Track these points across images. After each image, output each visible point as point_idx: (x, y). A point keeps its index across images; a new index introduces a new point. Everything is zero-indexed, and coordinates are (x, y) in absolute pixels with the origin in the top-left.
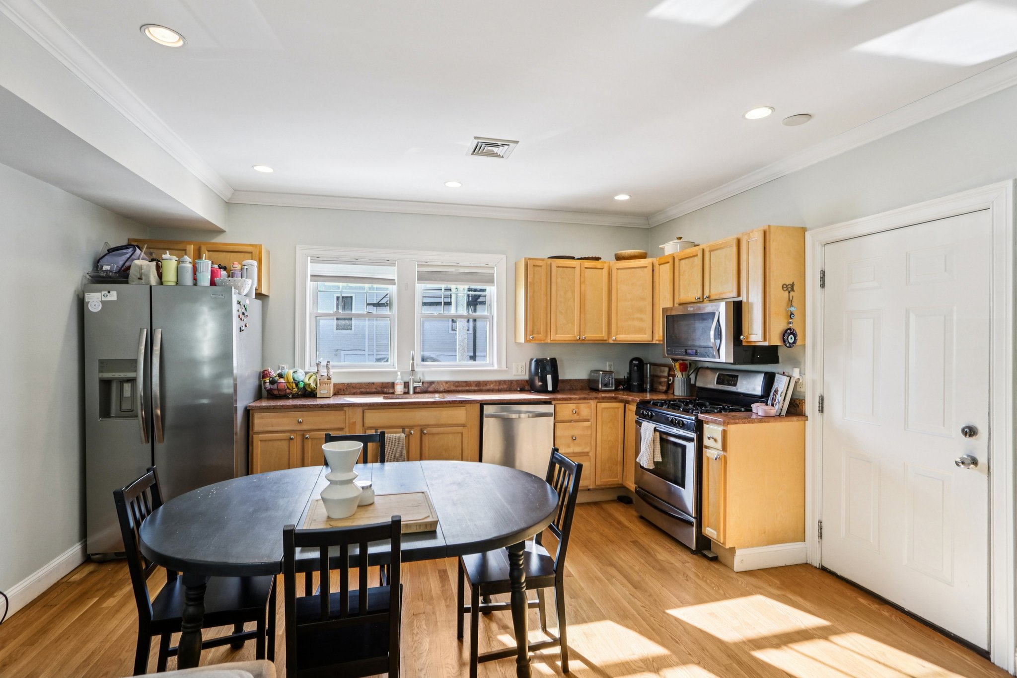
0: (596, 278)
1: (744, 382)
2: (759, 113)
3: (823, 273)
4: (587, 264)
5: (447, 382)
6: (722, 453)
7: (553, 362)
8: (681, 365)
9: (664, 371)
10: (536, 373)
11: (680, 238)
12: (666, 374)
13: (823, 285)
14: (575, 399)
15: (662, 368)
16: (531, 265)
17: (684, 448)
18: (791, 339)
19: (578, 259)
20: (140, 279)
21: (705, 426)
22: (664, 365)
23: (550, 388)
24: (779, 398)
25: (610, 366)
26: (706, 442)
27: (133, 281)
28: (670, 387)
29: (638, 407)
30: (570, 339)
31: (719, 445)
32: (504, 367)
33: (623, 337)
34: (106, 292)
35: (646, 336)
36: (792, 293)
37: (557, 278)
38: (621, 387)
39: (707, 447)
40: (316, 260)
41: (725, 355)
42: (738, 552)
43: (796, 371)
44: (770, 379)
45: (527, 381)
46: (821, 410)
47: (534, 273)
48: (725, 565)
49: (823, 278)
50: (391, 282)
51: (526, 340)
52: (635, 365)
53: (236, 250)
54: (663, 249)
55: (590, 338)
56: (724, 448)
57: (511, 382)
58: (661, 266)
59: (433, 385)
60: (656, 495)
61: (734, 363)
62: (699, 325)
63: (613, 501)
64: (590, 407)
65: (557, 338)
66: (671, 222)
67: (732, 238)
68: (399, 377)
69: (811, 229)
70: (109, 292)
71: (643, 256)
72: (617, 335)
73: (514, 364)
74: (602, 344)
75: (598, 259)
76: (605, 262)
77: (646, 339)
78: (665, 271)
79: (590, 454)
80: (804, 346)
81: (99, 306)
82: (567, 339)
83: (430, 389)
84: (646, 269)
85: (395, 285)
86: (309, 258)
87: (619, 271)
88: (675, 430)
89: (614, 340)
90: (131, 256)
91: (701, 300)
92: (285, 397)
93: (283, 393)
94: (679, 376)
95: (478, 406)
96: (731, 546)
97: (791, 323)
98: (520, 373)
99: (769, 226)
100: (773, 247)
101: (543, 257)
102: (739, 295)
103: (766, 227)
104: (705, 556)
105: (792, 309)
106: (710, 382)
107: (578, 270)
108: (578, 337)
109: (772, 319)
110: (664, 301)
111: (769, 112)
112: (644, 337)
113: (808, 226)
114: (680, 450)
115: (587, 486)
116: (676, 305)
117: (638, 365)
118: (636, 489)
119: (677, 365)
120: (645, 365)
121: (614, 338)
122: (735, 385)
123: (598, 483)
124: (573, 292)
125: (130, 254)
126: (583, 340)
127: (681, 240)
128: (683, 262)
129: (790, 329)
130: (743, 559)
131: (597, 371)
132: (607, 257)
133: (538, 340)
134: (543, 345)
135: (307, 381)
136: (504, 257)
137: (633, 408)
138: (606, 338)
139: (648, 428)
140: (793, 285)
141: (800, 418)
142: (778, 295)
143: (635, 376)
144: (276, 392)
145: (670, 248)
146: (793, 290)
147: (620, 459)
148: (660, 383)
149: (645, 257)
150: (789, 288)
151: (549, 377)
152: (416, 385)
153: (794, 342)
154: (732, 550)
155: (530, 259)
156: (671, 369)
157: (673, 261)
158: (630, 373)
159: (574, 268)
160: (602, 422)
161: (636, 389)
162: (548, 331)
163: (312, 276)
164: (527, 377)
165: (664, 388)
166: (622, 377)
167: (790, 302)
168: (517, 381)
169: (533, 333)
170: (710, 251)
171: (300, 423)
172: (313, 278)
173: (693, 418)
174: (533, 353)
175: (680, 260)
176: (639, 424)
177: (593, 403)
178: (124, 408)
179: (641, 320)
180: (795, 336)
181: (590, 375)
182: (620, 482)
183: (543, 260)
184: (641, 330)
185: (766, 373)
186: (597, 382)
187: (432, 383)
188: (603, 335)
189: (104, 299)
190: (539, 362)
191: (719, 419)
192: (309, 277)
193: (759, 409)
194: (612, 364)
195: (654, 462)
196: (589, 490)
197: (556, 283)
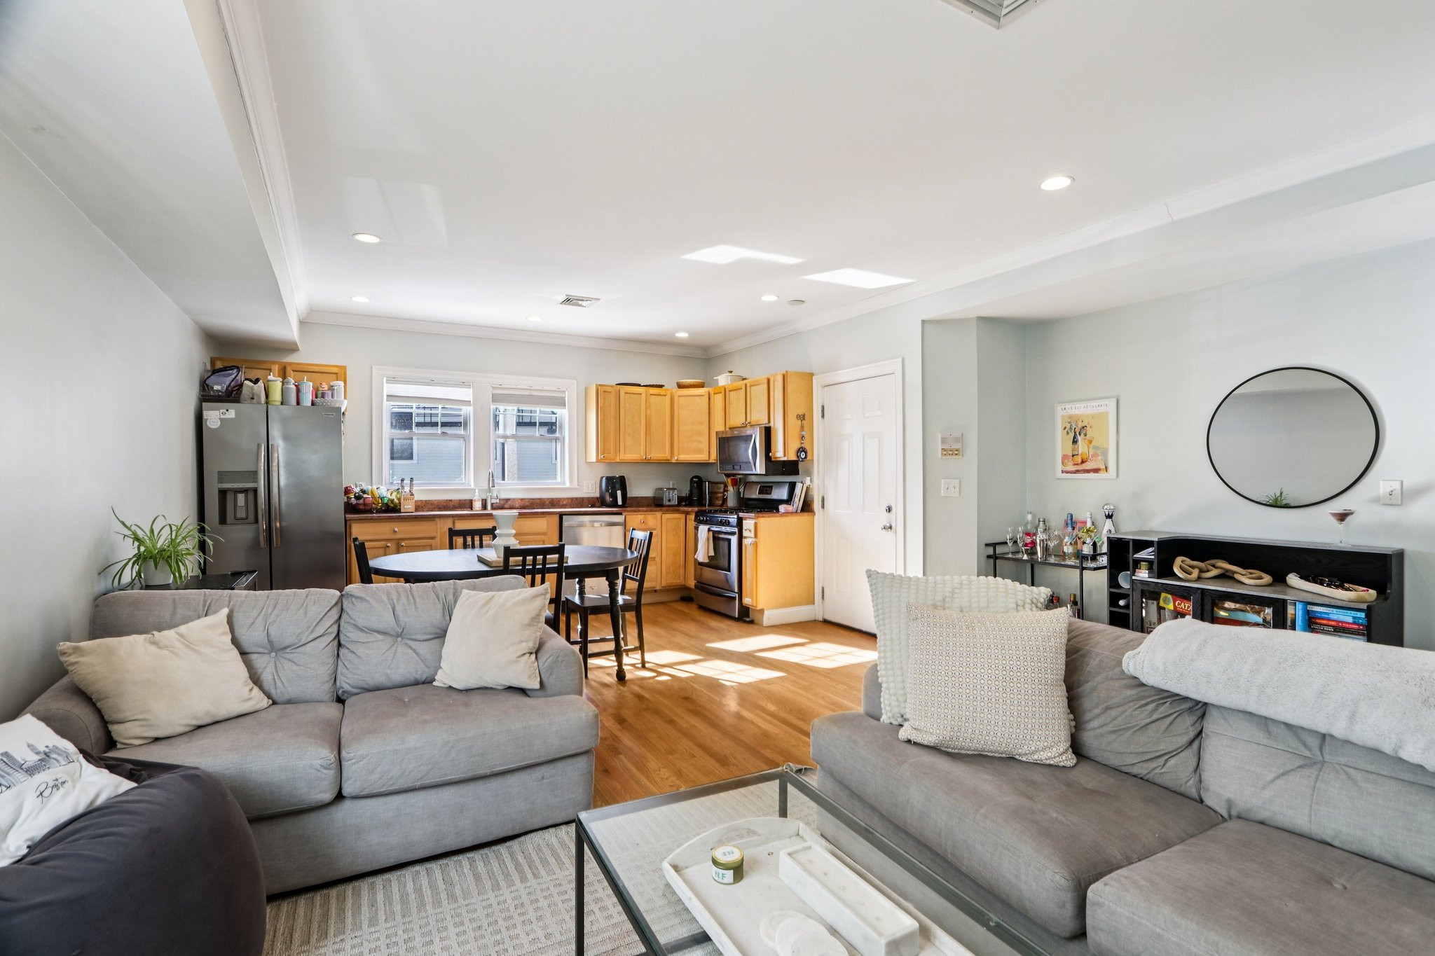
0: (660, 403)
1: (777, 491)
2: (769, 298)
3: (823, 407)
4: (652, 391)
5: (522, 500)
6: (754, 540)
7: (622, 479)
8: (732, 480)
9: (720, 488)
10: (607, 490)
11: (731, 372)
12: (722, 490)
13: (823, 416)
14: (643, 511)
15: (719, 485)
16: (601, 391)
17: (729, 541)
18: (803, 455)
19: (644, 386)
20: (253, 398)
21: (744, 521)
22: (721, 483)
23: (620, 502)
24: (797, 499)
25: (674, 484)
26: (745, 533)
27: (245, 401)
28: (725, 500)
29: (696, 517)
30: (638, 458)
31: (752, 534)
32: (576, 485)
33: (685, 457)
34: (225, 411)
35: (703, 456)
36: (803, 421)
37: (625, 404)
38: (684, 503)
39: (746, 538)
40: (392, 380)
41: (760, 468)
42: (766, 613)
43: (808, 479)
44: (792, 486)
45: (597, 498)
46: (823, 507)
47: (604, 399)
48: (758, 625)
49: (823, 411)
50: (467, 403)
51: (598, 461)
52: (695, 482)
53: (322, 371)
54: (717, 380)
55: (655, 458)
56: (756, 536)
57: (583, 499)
58: (716, 395)
59: (509, 502)
60: (711, 584)
61: (766, 475)
62: (742, 445)
63: (676, 601)
64: (656, 518)
65: (626, 458)
66: (725, 356)
67: (764, 378)
68: (477, 494)
69: (816, 375)
70: (227, 410)
71: (702, 385)
72: (679, 455)
73: (584, 483)
74: (666, 464)
75: (661, 386)
76: (668, 390)
77: (704, 459)
78: (718, 400)
79: (657, 559)
80: (813, 460)
81: (217, 422)
82: (634, 458)
83: (506, 506)
84: (703, 397)
85: (470, 406)
86: (385, 379)
87: (680, 398)
88: (724, 529)
89: (677, 460)
90: (236, 377)
91: (744, 426)
92: (370, 511)
93: (368, 508)
94: (730, 488)
95: (557, 518)
96: (761, 608)
97: (802, 443)
98: (590, 491)
99: (787, 372)
100: (790, 387)
101: (612, 384)
102: (769, 422)
103: (784, 372)
104: (745, 622)
105: (803, 433)
106: (754, 494)
107: (644, 396)
108: (644, 457)
109: (789, 441)
110: (719, 426)
111: (776, 298)
112: (702, 457)
113: (814, 372)
114: (726, 543)
115: (654, 587)
116: (727, 429)
117: (698, 483)
118: (695, 586)
119: (729, 480)
120: (704, 483)
121: (676, 458)
122: (770, 494)
123: (664, 584)
124: (640, 416)
125: (235, 375)
126: (649, 460)
127: (732, 374)
128: (732, 393)
129: (802, 448)
130: (769, 617)
131: (661, 489)
132: (670, 385)
133: (608, 459)
134: (612, 464)
135: (389, 496)
136: (575, 382)
137: (692, 517)
138: (669, 458)
139: (703, 529)
140: (804, 415)
141: (810, 513)
142: (794, 423)
143: (695, 492)
144: (362, 507)
145: (723, 380)
146: (804, 419)
147: (682, 563)
148: (717, 498)
149: (703, 387)
150: (802, 418)
151: (619, 493)
152: (494, 501)
153: (806, 458)
154: (762, 611)
155: (600, 385)
156: (726, 486)
157: (725, 391)
158: (691, 491)
159: (641, 394)
160: (667, 531)
161: (696, 504)
162: (617, 450)
163: (388, 396)
164: (597, 495)
165: (720, 502)
166: (684, 495)
167: (802, 428)
168: (588, 498)
169: (603, 452)
170: (750, 386)
171: (395, 532)
172: (390, 398)
173: (736, 517)
174: (603, 471)
175: (730, 391)
176: (697, 528)
177: (658, 514)
178: (239, 516)
179: (700, 442)
180: (806, 453)
181: (655, 493)
182: (683, 583)
183: (612, 386)
184: (699, 451)
185: (790, 483)
186: (662, 499)
187: (507, 500)
188: (665, 455)
189: (223, 417)
190: (610, 480)
191: (752, 515)
192: (385, 398)
193: (782, 508)
194: (675, 482)
195: (709, 557)
196: (656, 591)
197: (624, 407)
